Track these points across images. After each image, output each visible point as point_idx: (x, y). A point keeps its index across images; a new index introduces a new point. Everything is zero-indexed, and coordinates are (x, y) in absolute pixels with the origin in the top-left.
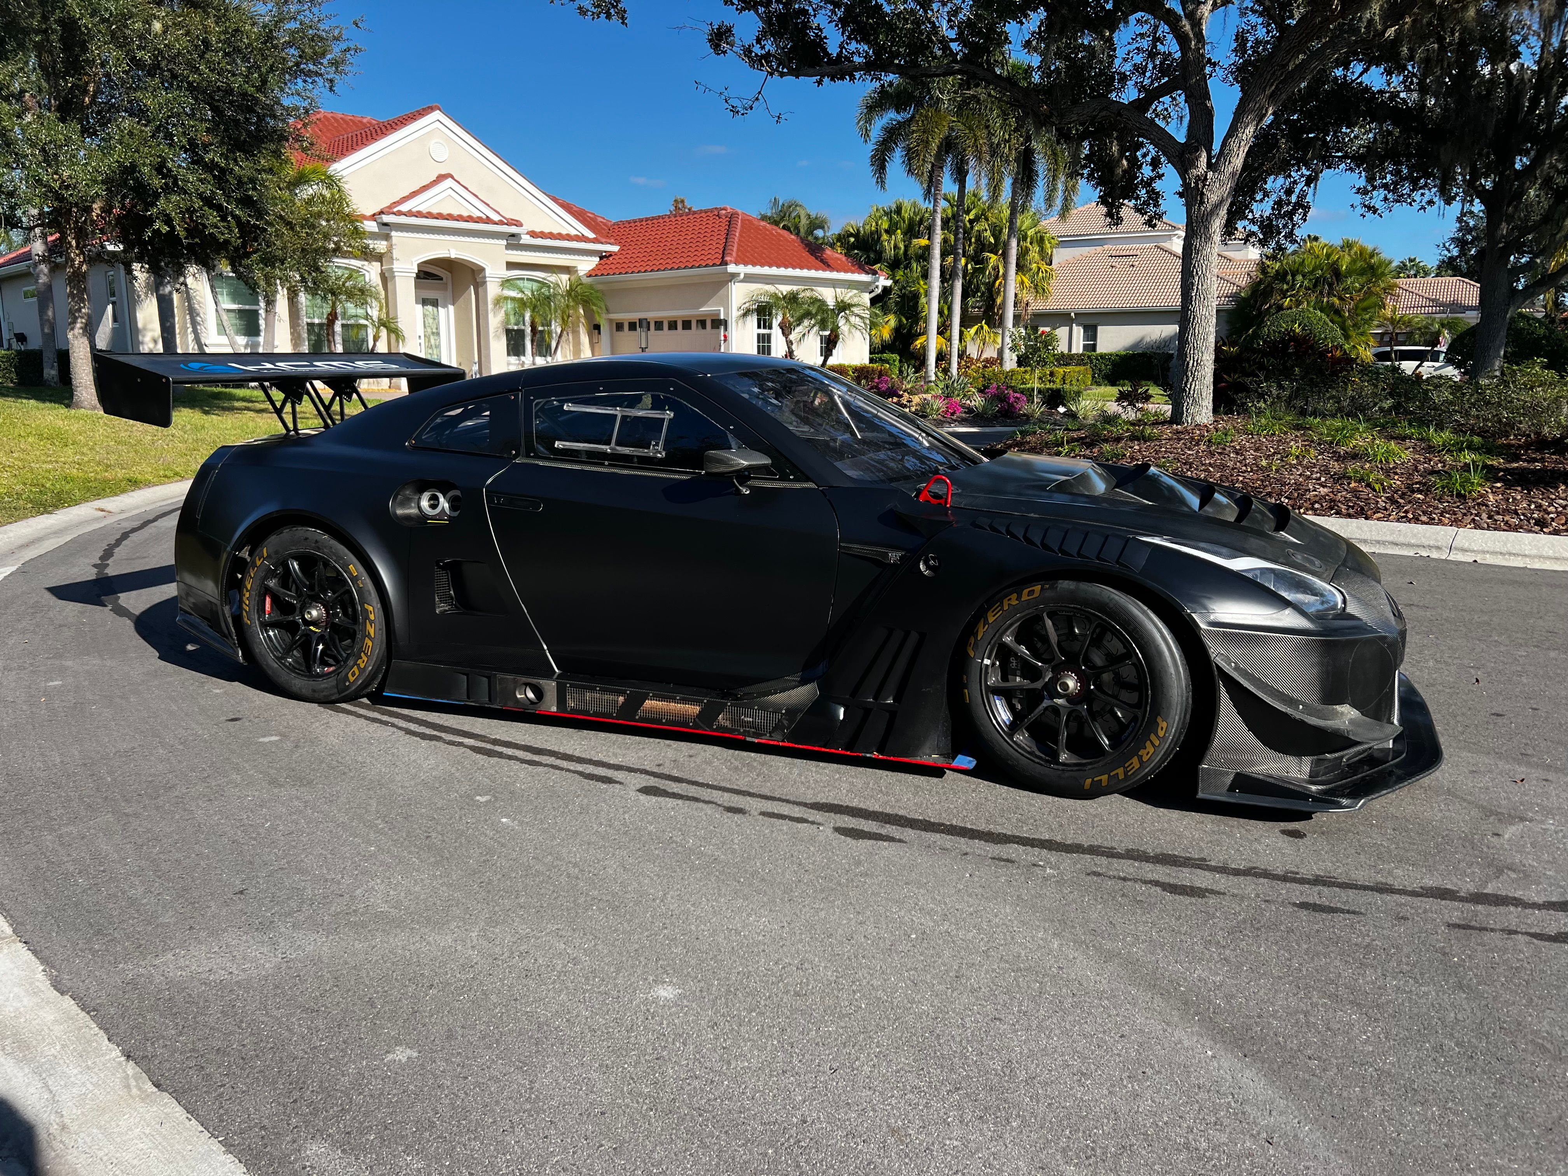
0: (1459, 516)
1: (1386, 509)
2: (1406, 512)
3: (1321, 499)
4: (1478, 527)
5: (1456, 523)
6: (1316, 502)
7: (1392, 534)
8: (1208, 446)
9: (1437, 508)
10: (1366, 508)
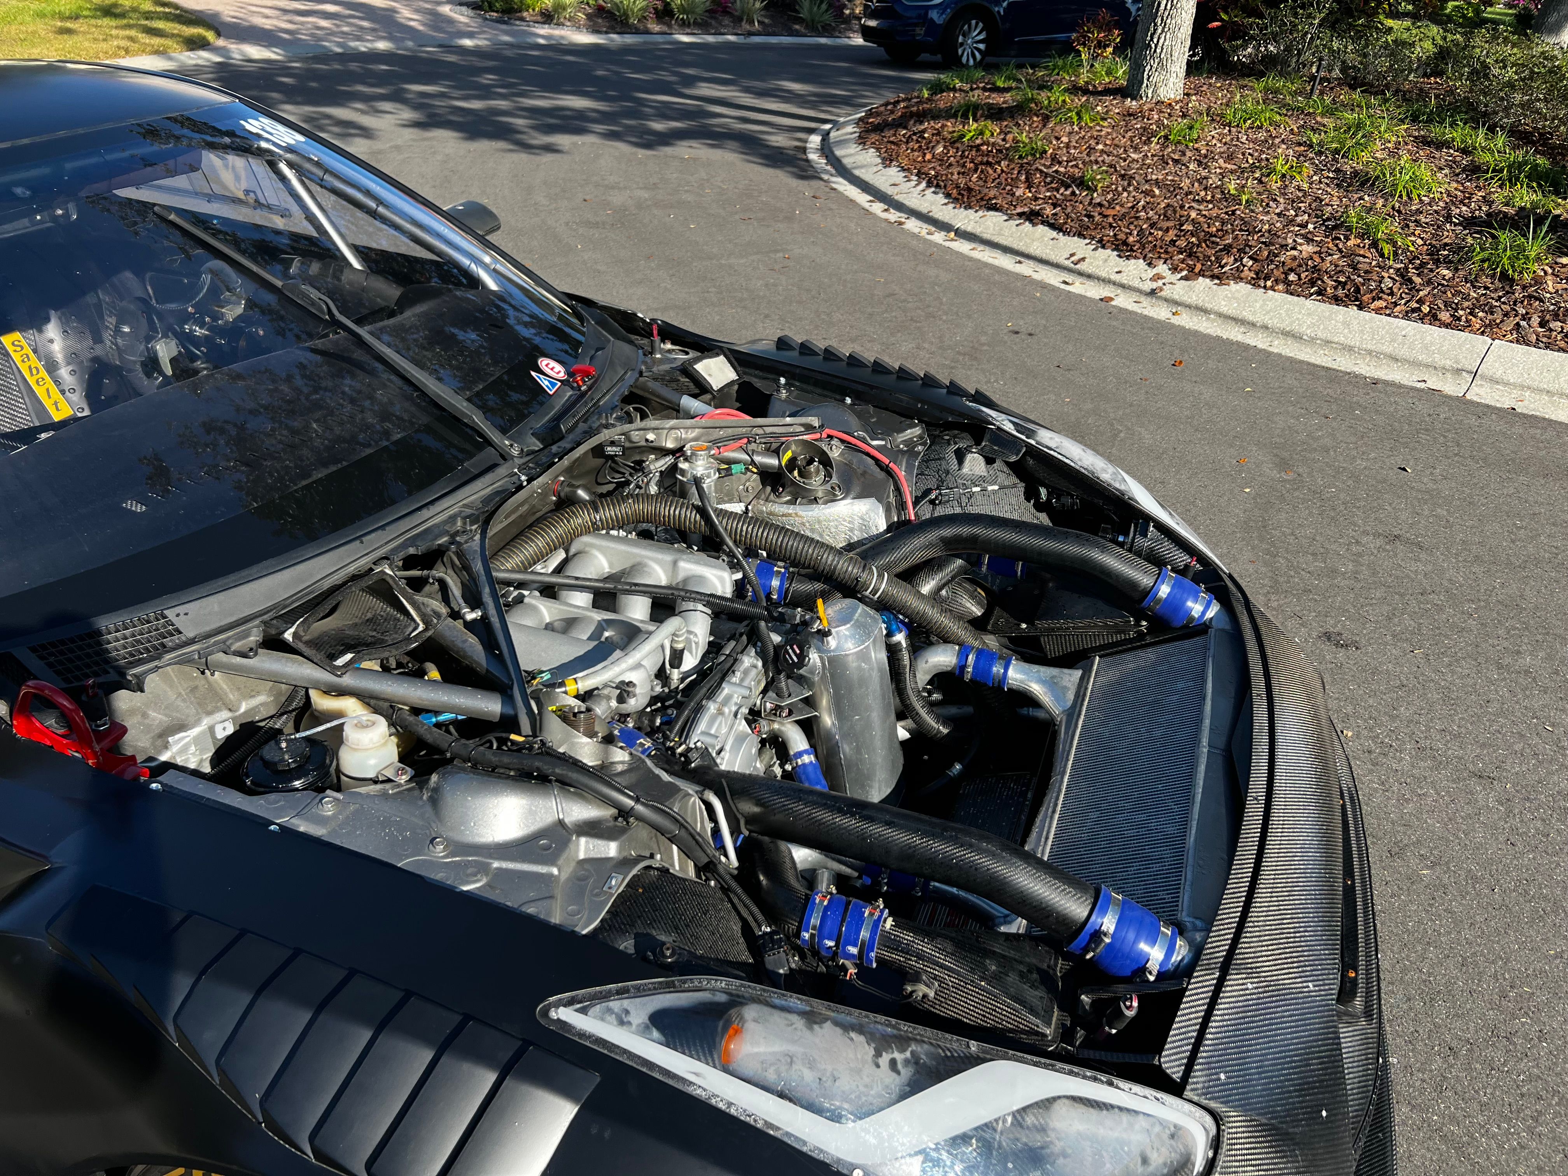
0: (1498, 317)
1: (1392, 294)
2: (1421, 301)
3: (1300, 264)
4: (1522, 340)
5: (1490, 329)
6: (1291, 270)
7: (1393, 340)
8: (1164, 147)
9: (1466, 298)
10: (1363, 289)
